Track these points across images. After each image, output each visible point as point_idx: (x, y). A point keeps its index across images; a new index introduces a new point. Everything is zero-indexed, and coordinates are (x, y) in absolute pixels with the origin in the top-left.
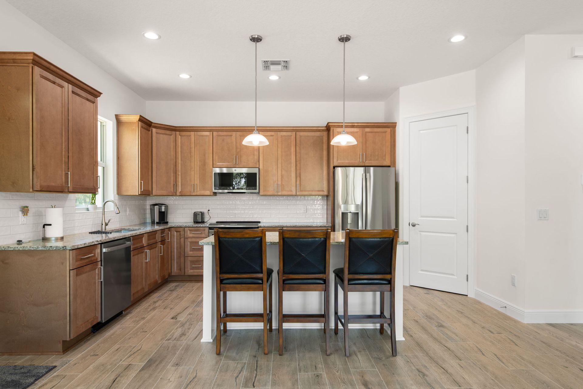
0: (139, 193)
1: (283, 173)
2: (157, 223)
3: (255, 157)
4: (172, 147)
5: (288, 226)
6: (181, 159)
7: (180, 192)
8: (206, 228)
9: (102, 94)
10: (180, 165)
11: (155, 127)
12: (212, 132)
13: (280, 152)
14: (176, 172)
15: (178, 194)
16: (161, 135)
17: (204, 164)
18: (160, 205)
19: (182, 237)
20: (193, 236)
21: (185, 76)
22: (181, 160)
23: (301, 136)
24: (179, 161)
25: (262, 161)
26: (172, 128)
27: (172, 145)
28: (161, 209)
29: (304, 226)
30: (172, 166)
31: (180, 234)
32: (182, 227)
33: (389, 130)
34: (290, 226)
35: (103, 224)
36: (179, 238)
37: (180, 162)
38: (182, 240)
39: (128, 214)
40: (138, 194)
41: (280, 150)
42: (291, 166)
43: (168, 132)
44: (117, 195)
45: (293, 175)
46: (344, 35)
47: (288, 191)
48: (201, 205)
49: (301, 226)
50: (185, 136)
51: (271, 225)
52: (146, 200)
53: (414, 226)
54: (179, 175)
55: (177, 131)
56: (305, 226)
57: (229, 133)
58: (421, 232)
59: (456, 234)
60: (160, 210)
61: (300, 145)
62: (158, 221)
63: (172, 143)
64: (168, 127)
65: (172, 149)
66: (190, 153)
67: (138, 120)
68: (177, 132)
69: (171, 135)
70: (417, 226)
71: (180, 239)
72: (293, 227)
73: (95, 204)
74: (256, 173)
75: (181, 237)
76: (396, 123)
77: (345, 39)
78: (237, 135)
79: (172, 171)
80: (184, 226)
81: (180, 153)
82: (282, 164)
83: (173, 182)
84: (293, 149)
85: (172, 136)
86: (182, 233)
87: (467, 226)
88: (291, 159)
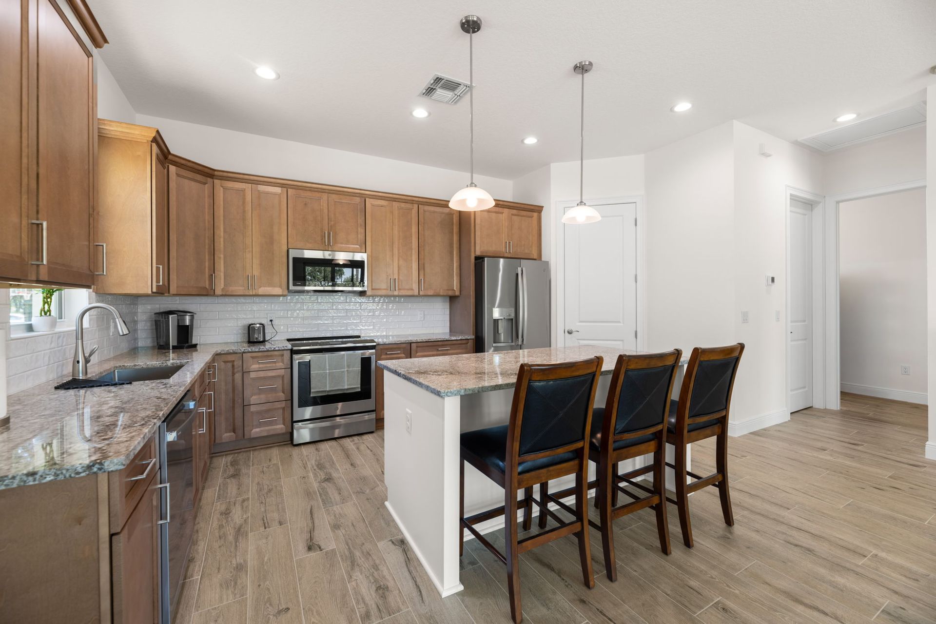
0: (154, 290)
1: (401, 262)
2: (174, 347)
3: (359, 236)
4: (206, 207)
5: (419, 341)
6: (224, 229)
7: (223, 289)
8: (285, 351)
9: (108, 43)
10: (222, 240)
11: (175, 164)
12: (286, 189)
13: (396, 232)
14: (213, 253)
15: (218, 292)
16: (186, 181)
17: (269, 241)
18: (181, 313)
19: (238, 372)
20: (260, 368)
21: (266, 72)
22: (225, 232)
23: (424, 211)
24: (220, 232)
25: (370, 243)
26: (206, 170)
27: (207, 201)
28: (184, 320)
29: (440, 340)
30: (207, 241)
31: (233, 366)
32: (236, 353)
33: (535, 214)
34: (421, 341)
35: (78, 362)
36: (230, 373)
37: (222, 234)
38: (238, 376)
39: (111, 335)
40: (150, 292)
41: (396, 228)
42: (412, 253)
43: (199, 177)
44: (94, 293)
45: (415, 266)
46: (585, 61)
47: (408, 290)
48: (255, 312)
49: (436, 340)
50: (232, 189)
51: (394, 341)
52: (136, 304)
53: (570, 333)
54: (220, 258)
55: (216, 179)
56: (442, 340)
57: (317, 195)
58: (580, 341)
59: (622, 340)
60: (180, 322)
61: (424, 223)
62: (176, 344)
63: (206, 199)
64: (200, 168)
65: (207, 210)
66: (244, 219)
67: (151, 139)
68: (215, 181)
69: (205, 184)
70: (574, 334)
71: (233, 374)
72: (425, 342)
73: (50, 315)
74: (364, 261)
75: (235, 370)
76: (543, 207)
77: (582, 69)
78: (330, 199)
79: (207, 250)
80: (243, 350)
81: (222, 218)
82: (399, 250)
83: (209, 269)
84: (414, 229)
85: (207, 185)
86: (238, 363)
87: (636, 332)
88: (412, 242)
